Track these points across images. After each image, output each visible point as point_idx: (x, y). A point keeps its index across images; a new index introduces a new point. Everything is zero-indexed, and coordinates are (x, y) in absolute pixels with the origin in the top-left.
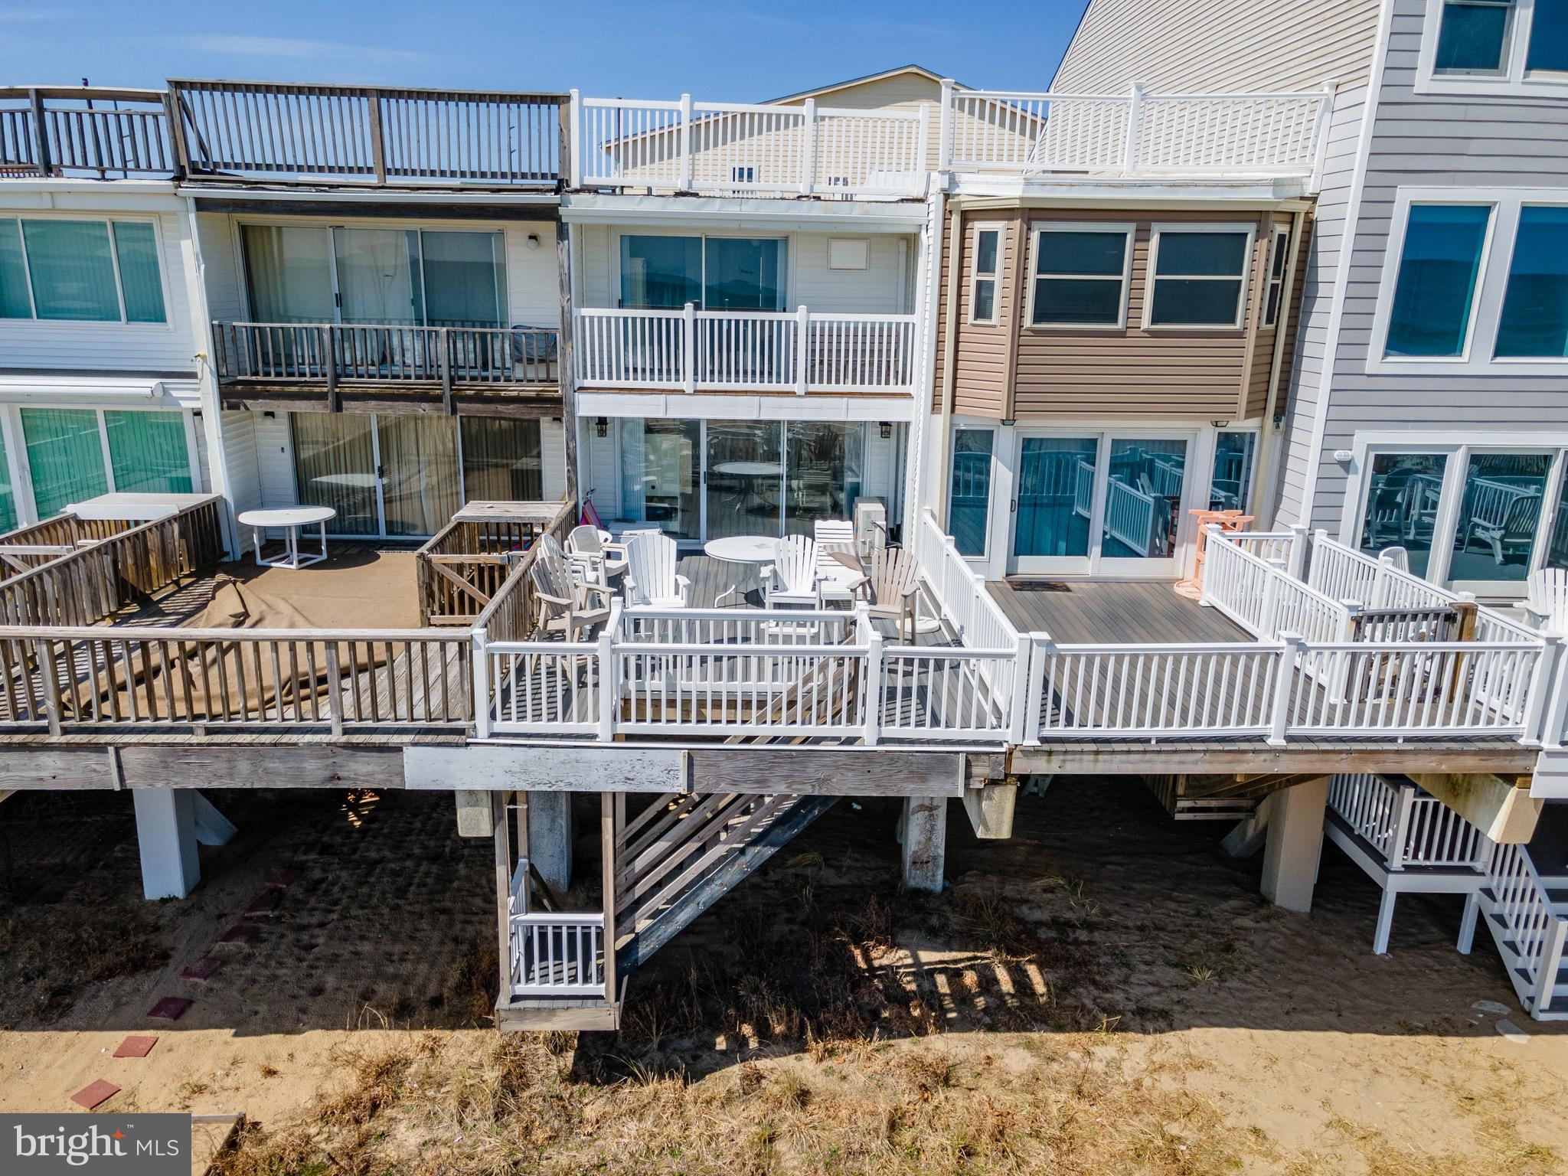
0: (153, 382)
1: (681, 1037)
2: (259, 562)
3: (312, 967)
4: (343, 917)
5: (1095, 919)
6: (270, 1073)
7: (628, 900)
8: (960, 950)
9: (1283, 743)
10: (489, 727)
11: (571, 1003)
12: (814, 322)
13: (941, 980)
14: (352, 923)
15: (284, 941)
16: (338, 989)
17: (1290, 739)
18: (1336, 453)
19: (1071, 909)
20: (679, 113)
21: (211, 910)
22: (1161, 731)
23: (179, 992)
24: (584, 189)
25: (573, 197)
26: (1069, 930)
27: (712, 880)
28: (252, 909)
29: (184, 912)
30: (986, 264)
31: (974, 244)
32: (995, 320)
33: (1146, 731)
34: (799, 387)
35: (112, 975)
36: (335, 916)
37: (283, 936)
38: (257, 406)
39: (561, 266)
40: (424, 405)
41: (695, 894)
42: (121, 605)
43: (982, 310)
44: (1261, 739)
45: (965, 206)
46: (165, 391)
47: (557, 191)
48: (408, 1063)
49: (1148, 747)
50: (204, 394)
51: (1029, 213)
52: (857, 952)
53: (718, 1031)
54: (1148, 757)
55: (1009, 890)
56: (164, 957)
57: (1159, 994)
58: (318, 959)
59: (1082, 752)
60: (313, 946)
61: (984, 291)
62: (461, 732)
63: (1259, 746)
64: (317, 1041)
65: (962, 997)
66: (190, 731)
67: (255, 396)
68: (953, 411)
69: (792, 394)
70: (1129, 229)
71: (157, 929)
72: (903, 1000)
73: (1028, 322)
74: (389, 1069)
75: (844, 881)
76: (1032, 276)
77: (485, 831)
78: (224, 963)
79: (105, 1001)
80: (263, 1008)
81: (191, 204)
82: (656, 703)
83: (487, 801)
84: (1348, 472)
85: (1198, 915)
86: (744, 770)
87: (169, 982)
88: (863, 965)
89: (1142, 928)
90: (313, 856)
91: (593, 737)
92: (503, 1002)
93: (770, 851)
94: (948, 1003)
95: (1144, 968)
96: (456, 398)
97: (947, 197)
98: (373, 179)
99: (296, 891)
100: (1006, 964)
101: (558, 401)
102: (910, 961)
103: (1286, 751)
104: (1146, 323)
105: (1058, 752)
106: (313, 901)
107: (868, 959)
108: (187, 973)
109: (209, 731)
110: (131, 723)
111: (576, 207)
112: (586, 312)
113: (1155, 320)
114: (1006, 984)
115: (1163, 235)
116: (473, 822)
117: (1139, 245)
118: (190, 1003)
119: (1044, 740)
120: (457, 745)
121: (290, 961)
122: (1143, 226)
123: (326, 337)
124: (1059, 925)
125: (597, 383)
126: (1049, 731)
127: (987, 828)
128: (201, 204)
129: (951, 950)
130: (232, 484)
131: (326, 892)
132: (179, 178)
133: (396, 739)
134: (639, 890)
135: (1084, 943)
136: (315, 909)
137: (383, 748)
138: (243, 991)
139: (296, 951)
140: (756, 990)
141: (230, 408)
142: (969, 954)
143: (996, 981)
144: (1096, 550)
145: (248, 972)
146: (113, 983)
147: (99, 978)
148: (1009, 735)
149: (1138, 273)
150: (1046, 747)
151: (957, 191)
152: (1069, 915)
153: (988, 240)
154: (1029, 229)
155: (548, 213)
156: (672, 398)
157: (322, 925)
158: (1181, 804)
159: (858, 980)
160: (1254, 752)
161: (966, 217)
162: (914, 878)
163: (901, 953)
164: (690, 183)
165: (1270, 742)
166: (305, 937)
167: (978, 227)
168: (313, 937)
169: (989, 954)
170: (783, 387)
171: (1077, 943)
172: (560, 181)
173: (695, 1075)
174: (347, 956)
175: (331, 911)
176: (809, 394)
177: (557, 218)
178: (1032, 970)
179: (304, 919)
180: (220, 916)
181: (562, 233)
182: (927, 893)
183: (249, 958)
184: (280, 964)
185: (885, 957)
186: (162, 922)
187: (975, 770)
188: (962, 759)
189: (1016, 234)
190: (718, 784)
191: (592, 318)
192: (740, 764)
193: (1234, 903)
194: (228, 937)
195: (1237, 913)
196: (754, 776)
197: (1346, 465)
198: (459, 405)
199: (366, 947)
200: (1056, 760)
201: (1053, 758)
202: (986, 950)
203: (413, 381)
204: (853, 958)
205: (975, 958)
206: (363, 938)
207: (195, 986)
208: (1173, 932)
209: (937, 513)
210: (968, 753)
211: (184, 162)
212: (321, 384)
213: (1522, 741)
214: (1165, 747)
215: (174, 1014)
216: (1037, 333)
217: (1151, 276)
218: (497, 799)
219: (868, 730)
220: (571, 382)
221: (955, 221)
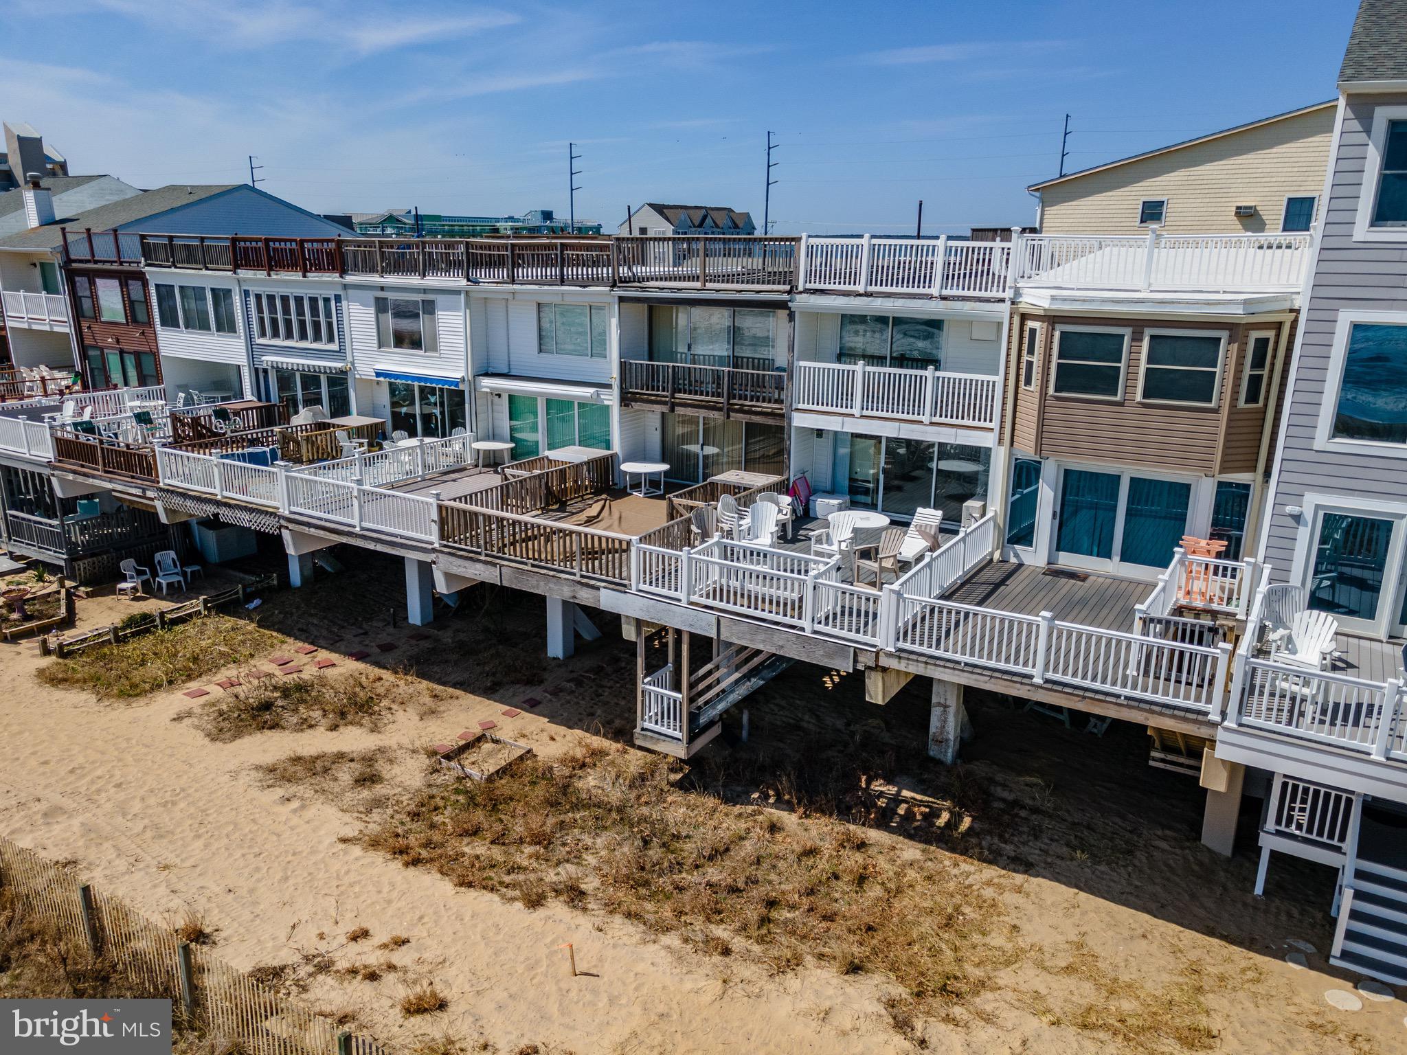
0: (592, 390)
1: (738, 785)
2: (629, 491)
3: (595, 704)
4: (622, 686)
5: (1044, 808)
6: (553, 739)
7: (695, 691)
8: (929, 796)
9: (1042, 682)
10: (637, 586)
11: (668, 739)
12: (938, 378)
13: (904, 806)
14: (624, 690)
15: (591, 689)
16: (599, 716)
17: (1047, 681)
18: (1288, 508)
19: (1034, 799)
21: (570, 668)
22: (966, 658)
23: (538, 698)
24: (806, 291)
25: (798, 297)
26: (1017, 808)
27: (734, 691)
28: (586, 672)
29: (559, 666)
30: (1031, 351)
31: (1026, 334)
32: (1032, 388)
33: (958, 657)
34: (926, 419)
35: (518, 683)
37: (592, 687)
38: (636, 406)
39: (789, 336)
40: (714, 412)
42: (548, 504)
43: (1028, 382)
44: (1031, 677)
45: (1022, 311)
46: (598, 394)
47: (789, 292)
48: (608, 754)
49: (957, 667)
50: (612, 399)
51: (1052, 319)
52: (864, 778)
53: (757, 789)
54: (956, 672)
55: (999, 777)
56: (541, 682)
58: (599, 701)
59: (917, 661)
60: (601, 695)
61: (1030, 364)
62: (625, 586)
63: (1025, 681)
64: (578, 733)
65: (908, 818)
66: (525, 564)
67: (636, 401)
68: (1011, 445)
69: (922, 422)
70: (1127, 332)
71: (545, 669)
72: (869, 808)
73: (1051, 391)
74: (598, 754)
75: (893, 742)
76: (1054, 359)
77: (633, 638)
78: (561, 691)
79: (510, 693)
80: (565, 714)
81: (616, 300)
82: (735, 593)
83: (633, 623)
84: (1298, 522)
85: (1131, 831)
86: (744, 633)
87: (536, 693)
88: (864, 785)
90: (626, 656)
91: (679, 600)
92: (638, 730)
93: (762, 682)
94: (897, 818)
95: (1048, 842)
96: (729, 410)
97: (1013, 302)
98: (698, 285)
99: (609, 669)
100: (951, 811)
101: (782, 416)
102: (893, 792)
104: (1139, 397)
105: (905, 658)
107: (869, 783)
108: (545, 691)
109: (533, 566)
110: (507, 556)
111: (801, 302)
112: (802, 364)
113: (1146, 395)
114: (942, 822)
115: (1153, 337)
116: (629, 633)
117: (1134, 343)
118: (540, 703)
119: (898, 650)
120: (621, 592)
121: (587, 699)
122: (1138, 329)
123: (670, 370)
124: (1014, 803)
125: (805, 406)
126: (901, 644)
128: (622, 299)
129: (923, 794)
130: (622, 447)
131: (623, 674)
132: (614, 285)
133: (599, 584)
134: (701, 686)
135: (1020, 817)
137: (593, 587)
138: (562, 705)
139: (593, 695)
140: (788, 776)
141: (627, 405)
142: (933, 800)
143: (938, 817)
144: (1116, 558)
145: (568, 698)
146: (518, 686)
147: (513, 683)
148: (880, 642)
149: (1133, 363)
150: (897, 654)
151: (1020, 300)
152: (1030, 802)
153: (1033, 331)
154: (1053, 329)
155: (783, 305)
156: (848, 419)
157: (611, 688)
158: (1153, 754)
160: (1022, 683)
161: (1024, 317)
162: (933, 751)
164: (866, 288)
165: (1034, 680)
166: (600, 691)
167: (1030, 324)
168: (604, 691)
169: (946, 804)
170: (916, 417)
171: (1015, 815)
172: (792, 287)
173: (727, 800)
176: (932, 423)
177: (789, 308)
178: (967, 820)
179: (605, 683)
180: (572, 672)
181: (791, 317)
182: (939, 762)
183: (573, 692)
184: (583, 699)
185: (878, 786)
186: (549, 667)
187: (860, 659)
188: (852, 649)
189: (1044, 330)
190: (730, 637)
191: (805, 367)
192: (743, 629)
194: (569, 681)
196: (749, 637)
197: (1297, 518)
198: (731, 414)
199: (623, 703)
200: (904, 663)
201: (902, 661)
202: (946, 801)
203: (709, 398)
204: (859, 781)
205: (936, 803)
206: (624, 698)
207: (546, 697)
208: (1097, 832)
210: (855, 648)
211: (616, 278)
212: (666, 397)
213: (1210, 717)
214: (967, 669)
215: (532, 706)
216: (1058, 399)
217: (1143, 365)
218: (639, 623)
219: (805, 623)
220: (791, 405)
221: (1016, 320)
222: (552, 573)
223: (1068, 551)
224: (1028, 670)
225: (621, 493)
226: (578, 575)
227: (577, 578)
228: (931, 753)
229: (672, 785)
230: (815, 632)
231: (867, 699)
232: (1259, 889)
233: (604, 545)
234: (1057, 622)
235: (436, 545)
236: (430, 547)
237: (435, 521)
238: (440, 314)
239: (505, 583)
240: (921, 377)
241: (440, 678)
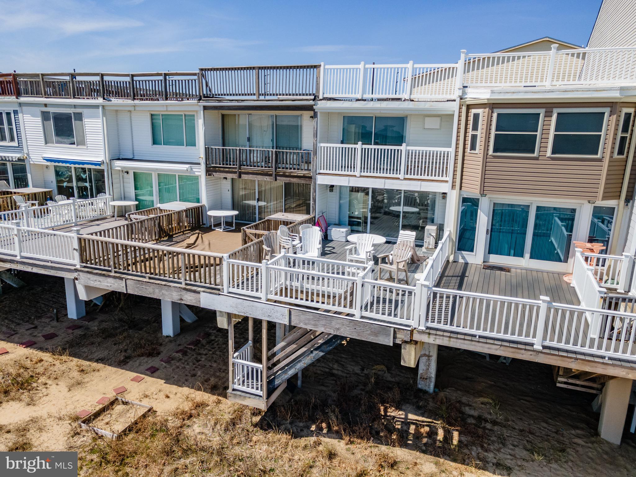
0: (187, 166)
1: (300, 422)
2: (213, 228)
3: (196, 367)
4: (213, 353)
5: (499, 421)
6: (168, 397)
7: (272, 362)
8: (427, 418)
9: (541, 348)
10: (228, 290)
11: (252, 396)
12: (409, 150)
13: (413, 427)
14: (215, 356)
15: (193, 357)
16: (199, 376)
17: (544, 347)
19: (490, 414)
20: (360, 69)
21: (178, 342)
22: (481, 332)
23: (157, 366)
24: (324, 99)
25: (319, 102)
26: (483, 422)
27: (301, 361)
28: (189, 345)
29: (171, 341)
30: (475, 128)
31: (471, 118)
32: (477, 152)
33: (474, 331)
34: (401, 176)
35: (142, 356)
36: (211, 352)
37: (193, 355)
38: (216, 175)
39: (314, 128)
40: (266, 177)
41: (295, 365)
42: (160, 237)
43: (473, 147)
44: (532, 345)
45: (468, 103)
46: (191, 169)
47: (314, 100)
48: (208, 405)
49: (474, 339)
50: (201, 171)
51: (492, 106)
52: (382, 408)
53: (314, 422)
54: (473, 343)
55: (464, 399)
56: (158, 354)
57: (512, 460)
58: (199, 365)
59: (443, 336)
60: (200, 361)
61: (474, 137)
62: (219, 290)
63: (528, 347)
64: (186, 390)
65: (418, 436)
66: (145, 277)
67: (216, 172)
68: (461, 189)
69: (398, 179)
70: (542, 112)
71: (161, 345)
72: (392, 431)
73: (491, 152)
74: (200, 406)
75: (393, 380)
76: (493, 132)
77: (225, 327)
78: (173, 360)
79: (137, 363)
80: (176, 377)
81: (202, 108)
82: (297, 291)
83: (226, 316)
85: (556, 433)
86: (309, 320)
87: (155, 362)
88: (382, 413)
89: (521, 431)
90: (215, 332)
91: (260, 298)
92: (230, 391)
93: (322, 354)
94: (411, 437)
95: (511, 447)
96: (276, 176)
97: (461, 99)
98: (255, 98)
99: (204, 342)
100: (443, 428)
101: (310, 178)
102: (403, 416)
103: (541, 352)
104: (549, 153)
105: (433, 334)
106: (207, 347)
107: (386, 411)
108: (162, 360)
109: (150, 278)
110: (130, 272)
111: (321, 105)
112: (322, 145)
113: (554, 152)
114: (440, 437)
115: (559, 114)
116: (222, 322)
117: (546, 119)
118: (158, 369)
119: (428, 328)
120: (216, 294)
121: (191, 364)
122: (549, 110)
123: (238, 152)
124: (480, 419)
125: (325, 171)
126: (430, 324)
127: (405, 361)
128: (205, 108)
129: (423, 416)
130: (208, 201)
131: (213, 344)
132: (200, 99)
133: (199, 289)
135: (488, 429)
136: (206, 349)
137: (195, 292)
138: (173, 370)
139: (194, 361)
140: (333, 412)
141: (210, 175)
142: (430, 420)
143: (437, 434)
144: (527, 255)
145: (178, 364)
146: (142, 358)
147: (139, 356)
148: (413, 323)
149: (546, 131)
150: (428, 331)
151: (466, 96)
152: (489, 417)
153: (476, 116)
154: (492, 112)
155: (310, 108)
156: (351, 178)
157: (206, 354)
158: (560, 379)
159: (377, 418)
160: (525, 350)
161: (469, 107)
162: (421, 385)
163: (401, 413)
164: (362, 95)
165: (535, 347)
166: (199, 357)
167: (473, 111)
168: (201, 358)
169: (439, 422)
170: (395, 176)
171: (484, 428)
172: (315, 97)
174: (208, 366)
175: (210, 351)
176: (405, 179)
177: (314, 110)
178: (456, 435)
179: (202, 351)
180: (179, 345)
181: (315, 115)
182: (425, 392)
183: (181, 359)
184: (188, 364)
185: (392, 412)
186: (164, 343)
187: (398, 336)
188: (392, 329)
189: (486, 114)
190: (300, 323)
191: (324, 147)
192: (308, 317)
193: (579, 432)
194: (177, 352)
195: (578, 436)
196: (313, 323)
198: (278, 178)
199: (215, 365)
200: (432, 337)
201: (431, 336)
202: (438, 420)
203: (263, 168)
204: (379, 410)
205: (432, 422)
206: (215, 362)
207: (162, 364)
208: (538, 436)
210: (395, 328)
211: (201, 94)
212: (236, 168)
214: (481, 340)
215: (152, 371)
216: (495, 157)
217: (552, 133)
218: (229, 316)
219: (357, 312)
220: (316, 170)
221: (464, 109)
222: (164, 283)
223: (497, 254)
224: (529, 340)
225: (209, 229)
226: (184, 283)
227: (183, 286)
228: (420, 386)
229: (255, 425)
230: (362, 317)
231: (402, 364)
233: (202, 262)
234: (554, 304)
235: (78, 267)
236: (73, 268)
237: (76, 250)
238: (86, 121)
239: (130, 291)
240: (398, 150)
241: (87, 356)
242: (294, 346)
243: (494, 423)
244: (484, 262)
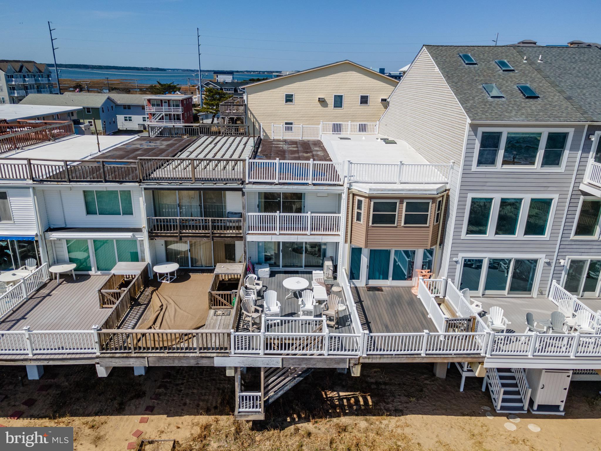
0: (131, 234)
1: (279, 418)
2: (159, 280)
3: (182, 397)
4: (188, 382)
5: (387, 382)
6: (178, 428)
8: (350, 392)
10: (234, 351)
11: (253, 413)
12: (313, 216)
13: (345, 401)
14: (190, 383)
15: (174, 389)
16: (190, 404)
17: (426, 354)
18: (454, 259)
19: (381, 378)
20: (276, 163)
22: (395, 353)
23: (151, 405)
24: (250, 183)
25: (247, 186)
26: (380, 385)
27: (287, 385)
28: (163, 379)
30: (359, 207)
31: (356, 202)
32: (361, 222)
33: (392, 352)
34: (308, 232)
35: (133, 399)
36: (185, 381)
37: (173, 387)
38: (158, 238)
39: (243, 203)
40: (205, 239)
41: (283, 388)
43: (358, 219)
44: (420, 354)
45: (354, 192)
46: (134, 236)
47: (242, 184)
48: (211, 425)
49: (392, 356)
50: (144, 236)
51: (370, 197)
52: (323, 393)
53: (288, 416)
54: (392, 359)
56: (144, 393)
57: (401, 405)
58: (183, 394)
60: (182, 390)
61: (359, 214)
62: (228, 353)
65: (350, 406)
66: (163, 353)
67: (158, 236)
68: (351, 243)
69: (306, 235)
72: (334, 407)
73: (370, 224)
74: (207, 427)
76: (372, 213)
77: (233, 375)
78: (160, 396)
79: (133, 406)
80: (172, 409)
81: (143, 189)
84: (457, 263)
85: (415, 380)
86: (296, 362)
87: (147, 401)
88: (325, 397)
89: (399, 384)
91: (259, 354)
92: (236, 413)
93: (302, 379)
94: (346, 408)
95: (398, 397)
96: (213, 237)
97: (349, 189)
98: (191, 181)
100: (362, 396)
101: (242, 237)
102: (337, 395)
103: (425, 357)
104: (403, 224)
105: (371, 358)
106: (178, 376)
107: (326, 395)
108: (151, 398)
109: (168, 353)
110: (150, 351)
111: (248, 188)
112: (250, 214)
113: (405, 223)
114: (362, 403)
115: (407, 203)
116: (230, 373)
117: (400, 205)
118: (154, 407)
119: (367, 355)
120: (227, 357)
121: (176, 395)
122: (401, 201)
123: (178, 221)
124: (377, 383)
125: (252, 232)
126: (369, 353)
127: (354, 374)
128: (145, 189)
129: (348, 392)
131: (182, 373)
132: (140, 182)
133: (212, 355)
135: (383, 389)
136: (180, 379)
137: (209, 357)
138: (166, 404)
139: (177, 392)
142: (352, 393)
143: (359, 401)
144: (390, 278)
145: (166, 398)
146: (133, 401)
147: (130, 400)
148: (359, 353)
149: (400, 212)
151: (352, 188)
152: (381, 380)
153: (360, 202)
154: (371, 201)
155: (240, 190)
156: (273, 236)
157: (182, 384)
159: (324, 401)
160: (418, 357)
161: (354, 195)
163: (335, 393)
164: (278, 181)
165: (422, 355)
166: (179, 388)
167: (357, 198)
168: (181, 387)
169: (358, 393)
170: (304, 232)
171: (382, 389)
172: (243, 181)
174: (190, 394)
175: (184, 380)
176: (311, 234)
177: (242, 191)
178: (369, 398)
179: (177, 382)
180: (156, 381)
181: (243, 194)
182: (342, 374)
183: (166, 394)
184: (174, 396)
185: (330, 394)
186: (141, 382)
187: (351, 362)
189: (367, 202)
190: (289, 365)
191: (251, 216)
192: (294, 361)
193: (425, 376)
194: (159, 387)
195: (426, 379)
196: (298, 363)
197: (457, 262)
199: (195, 391)
200: (371, 360)
202: (357, 392)
203: (201, 232)
204: (322, 394)
205: (354, 394)
206: (194, 388)
207: (154, 402)
208: (408, 385)
209: (346, 269)
210: (349, 358)
211: (141, 178)
212: (177, 233)
213: (482, 355)
215: (151, 410)
216: (373, 227)
217: (404, 213)
218: (236, 368)
219: (325, 352)
220: (246, 232)
221: (351, 195)
222: (182, 355)
223: (373, 279)
224: (419, 352)
226: (198, 352)
227: (198, 355)
230: (329, 355)
232: (462, 390)
234: (430, 333)
235: (98, 354)
236: (94, 356)
237: (97, 342)
238: (11, 199)
239: (150, 365)
240: (305, 216)
242: (282, 378)
243: (385, 384)
244: (366, 285)
